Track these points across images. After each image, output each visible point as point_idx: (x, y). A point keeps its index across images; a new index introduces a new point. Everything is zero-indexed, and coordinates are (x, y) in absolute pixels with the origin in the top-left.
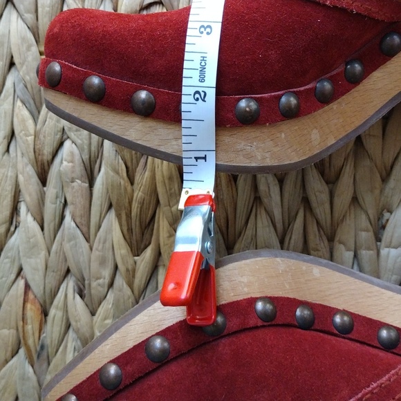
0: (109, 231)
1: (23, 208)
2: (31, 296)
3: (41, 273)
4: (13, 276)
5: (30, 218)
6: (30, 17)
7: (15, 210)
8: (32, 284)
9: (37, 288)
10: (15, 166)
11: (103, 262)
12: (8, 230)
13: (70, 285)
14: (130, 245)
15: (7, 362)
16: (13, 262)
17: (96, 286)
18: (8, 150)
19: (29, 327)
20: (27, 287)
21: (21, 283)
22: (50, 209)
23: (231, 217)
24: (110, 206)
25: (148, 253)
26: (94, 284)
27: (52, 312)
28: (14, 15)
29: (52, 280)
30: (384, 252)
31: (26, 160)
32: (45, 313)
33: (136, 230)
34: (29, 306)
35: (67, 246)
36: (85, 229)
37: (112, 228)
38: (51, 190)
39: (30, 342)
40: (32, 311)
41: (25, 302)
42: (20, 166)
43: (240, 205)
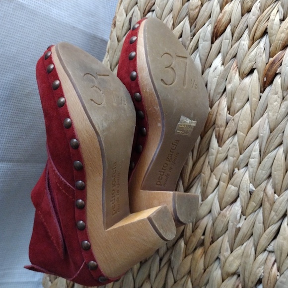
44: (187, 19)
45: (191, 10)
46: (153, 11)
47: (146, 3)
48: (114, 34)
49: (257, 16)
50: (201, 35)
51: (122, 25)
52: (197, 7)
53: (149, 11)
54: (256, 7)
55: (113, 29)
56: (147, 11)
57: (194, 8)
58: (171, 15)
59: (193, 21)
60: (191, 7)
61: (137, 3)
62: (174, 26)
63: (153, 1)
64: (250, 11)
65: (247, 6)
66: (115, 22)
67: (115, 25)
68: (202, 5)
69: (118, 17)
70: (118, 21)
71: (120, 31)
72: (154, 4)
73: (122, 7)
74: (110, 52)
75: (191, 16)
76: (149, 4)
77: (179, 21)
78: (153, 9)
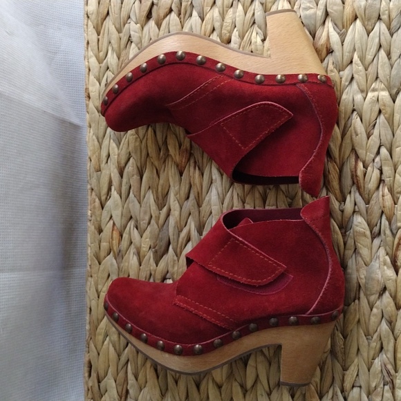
0: (149, 199)
1: (113, 188)
2: (115, 228)
3: (120, 217)
4: (108, 219)
5: (115, 193)
7: (110, 189)
8: (116, 222)
9: (118, 225)
10: (110, 169)
11: (145, 213)
12: (106, 198)
13: (132, 224)
14: (158, 205)
15: (105, 257)
16: (108, 212)
17: (143, 224)
18: (107, 162)
19: (114, 242)
20: (114, 224)
21: (111, 222)
22: (124, 188)
23: (200, 192)
24: (149, 188)
25: (165, 209)
26: (141, 223)
27: (124, 235)
29: (124, 221)
31: (114, 166)
32: (121, 236)
33: (160, 198)
34: (114, 232)
35: (130, 205)
36: (138, 198)
38: (125, 180)
39: (115, 248)
40: (116, 235)
41: (113, 230)
42: (112, 169)
43: (204, 186)
47: (118, 65)
48: (91, 105)
49: (239, 44)
51: (98, 95)
54: (235, 36)
55: (88, 102)
61: (108, 68)
64: (230, 41)
65: (226, 37)
66: (89, 94)
67: (89, 97)
69: (90, 89)
70: (92, 92)
71: (98, 101)
73: (92, 77)
74: (93, 125)
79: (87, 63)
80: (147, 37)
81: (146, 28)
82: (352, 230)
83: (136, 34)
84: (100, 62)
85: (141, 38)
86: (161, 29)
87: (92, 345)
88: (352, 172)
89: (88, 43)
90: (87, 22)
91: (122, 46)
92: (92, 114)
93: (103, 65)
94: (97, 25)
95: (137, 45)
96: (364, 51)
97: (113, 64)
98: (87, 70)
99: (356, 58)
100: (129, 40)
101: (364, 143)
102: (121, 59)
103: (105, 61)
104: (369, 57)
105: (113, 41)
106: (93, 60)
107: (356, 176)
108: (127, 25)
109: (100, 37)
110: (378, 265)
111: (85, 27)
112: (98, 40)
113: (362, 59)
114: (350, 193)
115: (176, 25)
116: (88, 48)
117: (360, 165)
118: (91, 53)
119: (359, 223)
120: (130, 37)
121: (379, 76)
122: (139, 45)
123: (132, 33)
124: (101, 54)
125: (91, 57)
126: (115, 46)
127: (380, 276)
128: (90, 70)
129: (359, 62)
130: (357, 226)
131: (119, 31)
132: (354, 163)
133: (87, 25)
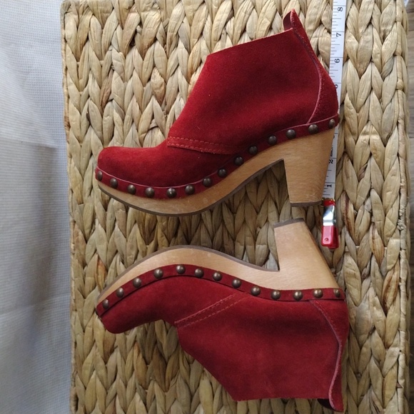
1: (97, 221)
2: (101, 262)
3: (105, 252)
4: (93, 253)
5: (100, 226)
6: (99, 133)
7: (93, 223)
8: (101, 257)
9: (103, 259)
10: (93, 202)
11: (132, 248)
12: (90, 232)
13: (118, 258)
14: (144, 239)
15: (90, 292)
16: (92, 247)
17: (130, 258)
18: (90, 194)
19: (100, 276)
20: (99, 258)
21: (96, 256)
22: (109, 222)
24: (135, 222)
25: (152, 244)
26: (128, 258)
27: (110, 270)
28: (92, 132)
29: (110, 255)
30: (257, 246)
31: (98, 199)
32: (107, 270)
33: (147, 233)
34: (99, 267)
35: (116, 240)
36: (124, 232)
37: (136, 232)
38: (109, 214)
39: (100, 283)
40: (101, 270)
41: (98, 265)
42: (95, 202)
43: (193, 223)
44: (153, 99)
45: (156, 89)
46: (112, 100)
47: (100, 94)
48: (72, 135)
50: (176, 111)
51: (79, 125)
52: (162, 85)
53: (107, 102)
55: (67, 131)
56: (104, 102)
57: (158, 86)
58: (134, 100)
59: (161, 100)
60: (156, 87)
61: (89, 96)
62: (141, 110)
63: (109, 91)
66: (69, 123)
67: (69, 126)
68: (166, 82)
69: (70, 117)
70: (72, 121)
71: (79, 131)
72: (111, 92)
73: (71, 106)
74: (74, 156)
75: (158, 95)
76: (105, 95)
77: (146, 104)
78: (111, 98)
79: (66, 91)
80: (130, 66)
81: (129, 57)
82: (342, 271)
83: (119, 63)
84: (80, 89)
85: (123, 68)
86: (146, 59)
87: (78, 380)
88: (342, 214)
89: (66, 69)
90: (65, 47)
91: (104, 74)
92: (73, 144)
93: (84, 93)
94: (76, 51)
95: (119, 74)
96: (356, 94)
97: (94, 93)
98: (66, 98)
99: (347, 99)
100: (111, 68)
101: (355, 185)
102: (103, 88)
103: (86, 89)
104: (361, 100)
105: (93, 69)
106: (73, 88)
107: (347, 218)
108: (108, 53)
109: (79, 63)
110: (367, 306)
111: (63, 52)
112: (78, 66)
113: (354, 101)
114: (341, 233)
115: (161, 56)
116: (66, 75)
117: (351, 207)
118: (70, 80)
119: (350, 264)
120: (112, 65)
121: (371, 119)
122: (122, 75)
123: (114, 62)
124: (82, 82)
125: (70, 84)
126: (97, 74)
127: (370, 317)
128: (69, 97)
129: (351, 104)
130: (347, 267)
131: (100, 58)
132: (345, 205)
133: (65, 50)
